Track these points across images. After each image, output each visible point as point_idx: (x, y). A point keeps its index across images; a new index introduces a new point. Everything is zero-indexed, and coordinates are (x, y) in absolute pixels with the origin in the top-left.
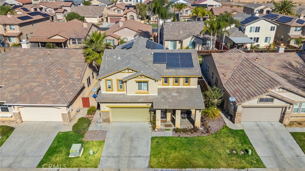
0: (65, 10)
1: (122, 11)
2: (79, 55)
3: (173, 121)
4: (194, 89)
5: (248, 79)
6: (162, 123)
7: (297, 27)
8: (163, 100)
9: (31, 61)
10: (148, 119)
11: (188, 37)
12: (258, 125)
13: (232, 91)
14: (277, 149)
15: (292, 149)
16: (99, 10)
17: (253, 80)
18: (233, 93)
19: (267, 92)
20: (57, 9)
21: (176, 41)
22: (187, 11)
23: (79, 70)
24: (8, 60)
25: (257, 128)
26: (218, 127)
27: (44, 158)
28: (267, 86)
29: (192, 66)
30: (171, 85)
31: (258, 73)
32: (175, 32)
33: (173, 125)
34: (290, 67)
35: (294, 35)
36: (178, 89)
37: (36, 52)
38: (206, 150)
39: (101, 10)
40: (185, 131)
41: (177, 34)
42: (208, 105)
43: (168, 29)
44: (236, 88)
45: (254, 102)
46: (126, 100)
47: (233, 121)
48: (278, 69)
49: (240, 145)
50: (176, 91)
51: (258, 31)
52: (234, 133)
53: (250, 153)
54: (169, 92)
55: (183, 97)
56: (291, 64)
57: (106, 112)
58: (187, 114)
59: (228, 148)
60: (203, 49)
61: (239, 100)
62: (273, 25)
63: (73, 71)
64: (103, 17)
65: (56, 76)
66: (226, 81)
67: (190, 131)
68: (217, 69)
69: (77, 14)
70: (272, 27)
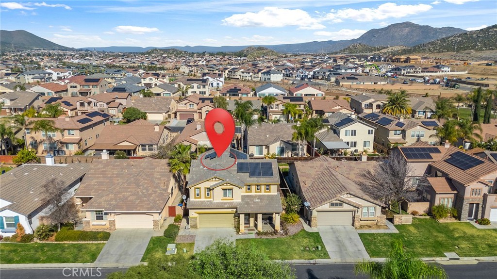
0: (121, 104)
1: (195, 105)
2: (163, 165)
3: (256, 226)
4: (274, 195)
5: (325, 187)
6: (246, 228)
7: (396, 130)
8: (246, 206)
9: (115, 172)
10: (232, 224)
11: (275, 141)
12: (332, 228)
13: (309, 198)
14: (344, 246)
15: (356, 245)
16: (164, 104)
17: (328, 187)
18: (310, 199)
19: (336, 196)
20: (110, 103)
21: (262, 146)
22: (277, 105)
23: (164, 180)
24: (92, 171)
25: (331, 230)
26: (296, 231)
27: (144, 256)
28: (337, 192)
29: (271, 174)
30: (253, 192)
31: (334, 180)
32: (260, 135)
33: (255, 229)
34: (368, 176)
35: (394, 140)
36: (260, 195)
37: (119, 163)
38: (283, 248)
39: (167, 103)
40: (266, 234)
41: (262, 138)
42: (288, 210)
43: (253, 133)
44: (313, 195)
45: (326, 206)
46: (213, 206)
47: (310, 225)
48: (355, 178)
49: (313, 244)
50: (258, 197)
51: (355, 135)
52: (310, 235)
53: (320, 249)
54: (252, 199)
55: (265, 202)
56: (369, 173)
57: (194, 218)
58: (268, 218)
59: (302, 246)
60: (293, 155)
61: (313, 205)
62: (371, 129)
63: (159, 181)
64: (169, 113)
65: (145, 186)
66: (306, 189)
67: (271, 233)
68: (299, 177)
69: (138, 110)
70: (369, 131)
